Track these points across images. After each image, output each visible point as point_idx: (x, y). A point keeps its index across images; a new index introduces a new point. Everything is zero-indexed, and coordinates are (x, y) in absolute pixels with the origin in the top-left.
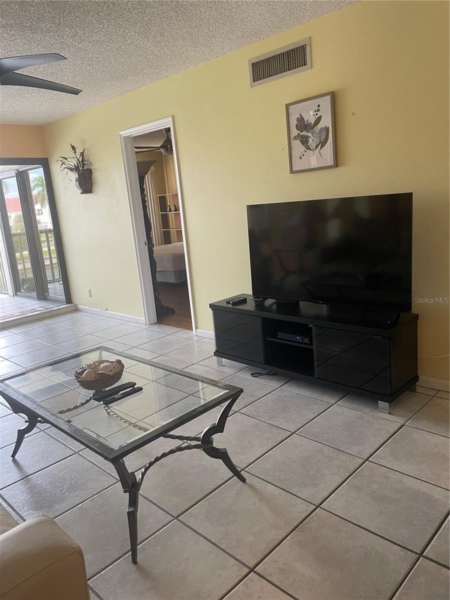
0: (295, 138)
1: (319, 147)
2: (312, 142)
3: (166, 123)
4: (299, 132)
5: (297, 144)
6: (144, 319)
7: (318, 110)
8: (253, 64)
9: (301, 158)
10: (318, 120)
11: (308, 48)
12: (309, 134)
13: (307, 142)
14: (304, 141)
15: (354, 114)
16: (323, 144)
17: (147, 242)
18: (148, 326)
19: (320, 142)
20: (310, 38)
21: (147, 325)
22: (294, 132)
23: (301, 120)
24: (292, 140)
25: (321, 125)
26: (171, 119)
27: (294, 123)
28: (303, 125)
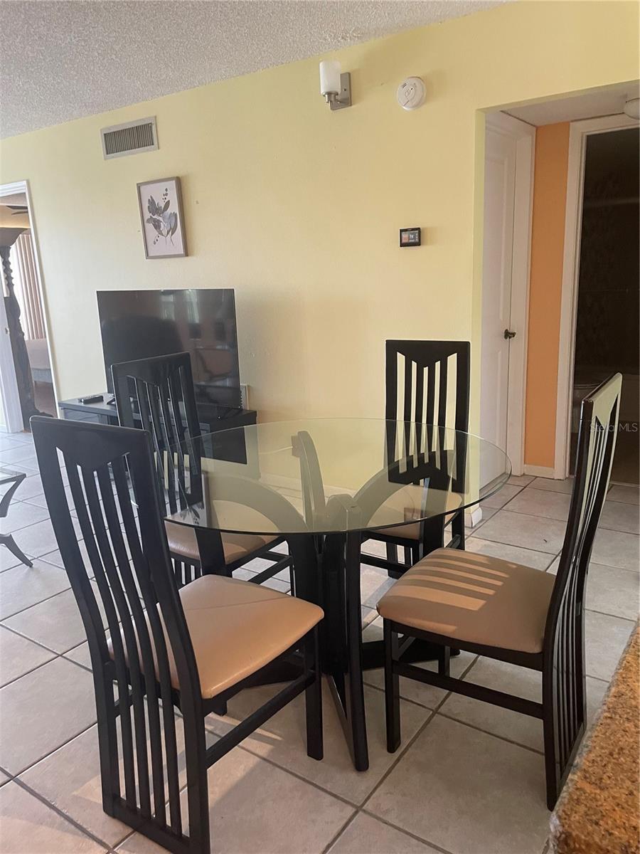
0: (148, 221)
1: (170, 233)
2: (164, 227)
3: (21, 187)
4: (151, 214)
5: (150, 227)
6: (5, 426)
7: (166, 195)
8: (105, 134)
9: (155, 243)
10: (167, 204)
11: (154, 127)
12: (161, 219)
13: (160, 227)
14: (157, 225)
15: (197, 202)
16: (173, 230)
17: (8, 329)
18: (10, 435)
19: (171, 228)
20: (156, 117)
21: (8, 433)
22: (148, 215)
23: (152, 202)
24: (145, 223)
25: (169, 211)
26: (25, 183)
27: (146, 205)
28: (154, 208)
